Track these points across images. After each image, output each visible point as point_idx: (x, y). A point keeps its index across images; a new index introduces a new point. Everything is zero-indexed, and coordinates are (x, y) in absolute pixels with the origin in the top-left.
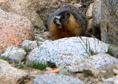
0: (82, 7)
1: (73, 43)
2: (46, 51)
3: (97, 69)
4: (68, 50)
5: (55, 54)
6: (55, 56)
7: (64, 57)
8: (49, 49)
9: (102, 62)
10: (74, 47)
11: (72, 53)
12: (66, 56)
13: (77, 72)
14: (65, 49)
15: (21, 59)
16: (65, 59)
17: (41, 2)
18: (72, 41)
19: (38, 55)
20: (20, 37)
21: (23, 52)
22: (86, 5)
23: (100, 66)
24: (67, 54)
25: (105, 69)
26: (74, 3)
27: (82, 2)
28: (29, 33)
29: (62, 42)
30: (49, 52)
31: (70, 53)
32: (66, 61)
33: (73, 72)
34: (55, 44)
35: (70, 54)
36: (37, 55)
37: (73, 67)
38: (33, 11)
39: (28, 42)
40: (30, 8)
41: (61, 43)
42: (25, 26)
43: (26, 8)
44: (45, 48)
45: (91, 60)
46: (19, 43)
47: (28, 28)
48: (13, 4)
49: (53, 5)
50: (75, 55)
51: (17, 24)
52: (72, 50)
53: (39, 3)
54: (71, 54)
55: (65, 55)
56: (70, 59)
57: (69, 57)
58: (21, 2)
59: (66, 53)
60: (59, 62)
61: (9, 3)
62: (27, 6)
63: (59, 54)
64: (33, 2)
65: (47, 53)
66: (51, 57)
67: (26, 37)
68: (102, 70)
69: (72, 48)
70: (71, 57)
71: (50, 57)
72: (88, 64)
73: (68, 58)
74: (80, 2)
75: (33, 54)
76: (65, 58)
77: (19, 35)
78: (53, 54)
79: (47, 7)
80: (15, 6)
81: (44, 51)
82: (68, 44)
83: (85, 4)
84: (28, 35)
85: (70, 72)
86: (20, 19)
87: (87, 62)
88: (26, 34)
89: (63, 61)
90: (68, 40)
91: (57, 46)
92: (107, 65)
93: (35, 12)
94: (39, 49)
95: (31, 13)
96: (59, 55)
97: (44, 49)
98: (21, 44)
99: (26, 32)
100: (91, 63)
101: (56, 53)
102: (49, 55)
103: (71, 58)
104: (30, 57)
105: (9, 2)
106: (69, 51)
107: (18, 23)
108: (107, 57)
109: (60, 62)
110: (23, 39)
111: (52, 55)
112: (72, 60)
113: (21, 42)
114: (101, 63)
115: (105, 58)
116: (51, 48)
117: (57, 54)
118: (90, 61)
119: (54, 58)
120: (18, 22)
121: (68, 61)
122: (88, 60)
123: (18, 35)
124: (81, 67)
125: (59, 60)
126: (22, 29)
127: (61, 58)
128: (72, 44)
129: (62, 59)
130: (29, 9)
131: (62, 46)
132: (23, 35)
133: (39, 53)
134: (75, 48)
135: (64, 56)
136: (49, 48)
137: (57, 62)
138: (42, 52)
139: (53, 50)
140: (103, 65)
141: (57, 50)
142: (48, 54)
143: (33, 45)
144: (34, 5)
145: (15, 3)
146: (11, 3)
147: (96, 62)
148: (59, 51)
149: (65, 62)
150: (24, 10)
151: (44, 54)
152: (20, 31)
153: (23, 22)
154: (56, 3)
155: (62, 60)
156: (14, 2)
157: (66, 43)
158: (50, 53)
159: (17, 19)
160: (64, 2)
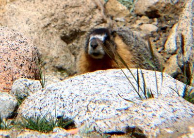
0: (157, 31)
1: (113, 79)
2: (57, 96)
3: (155, 126)
4: (101, 93)
5: (75, 102)
6: (74, 105)
7: (93, 107)
8: (63, 92)
9: (166, 111)
10: (114, 87)
11: (109, 99)
12: (97, 104)
13: (112, 133)
14: (95, 90)
15: (7, 115)
16: (94, 112)
17: (70, 17)
18: (111, 75)
19: (41, 104)
20: (8, 72)
21: (12, 100)
22: (166, 28)
23: (163, 120)
24: (98, 100)
25: (174, 127)
26: (142, 24)
27: (159, 22)
28: (30, 65)
29: (91, 77)
30: (62, 98)
31: (106, 98)
32: (96, 115)
33: (106, 133)
34: (76, 82)
35: (104, 102)
36: (38, 104)
37: (105, 122)
38: (55, 37)
39: (25, 82)
40: (48, 30)
41: (89, 80)
42: (20, 51)
43: (40, 30)
44: (54, 90)
45: (144, 108)
46: (7, 84)
47: (28, 56)
48: (13, 21)
49: (95, 24)
50: (115, 103)
51: (4, 47)
52: (110, 93)
53: (66, 19)
54: (107, 101)
55: (95, 102)
56: (104, 111)
57: (102, 106)
58: (30, 17)
59: (96, 99)
60: (83, 118)
61: (5, 20)
62: (42, 25)
63: (83, 100)
64: (53, 17)
65: (59, 99)
66: (67, 107)
67: (21, 73)
68: (167, 128)
69: (110, 89)
70: (106, 106)
71: (64, 107)
72: (136, 116)
73: (100, 110)
74: (154, 21)
75: (31, 103)
76: (94, 109)
77: (6, 69)
78: (71, 101)
79: (83, 29)
80: (17, 26)
81: (53, 96)
82: (103, 82)
83: (164, 25)
84: (28, 69)
85: (98, 132)
86: (10, 36)
87: (135, 113)
88: (23, 67)
89: (90, 116)
90: (103, 74)
91: (80, 85)
92: (177, 118)
93: (58, 38)
94: (44, 92)
95: (49, 41)
96: (82, 102)
97: (52, 91)
98: (10, 87)
99: (21, 63)
100: (143, 115)
101: (77, 99)
102: (62, 103)
103: (108, 109)
104: (23, 109)
105: (4, 18)
106: (103, 94)
107: (6, 43)
108: (178, 103)
109: (85, 119)
110: (16, 76)
111: (68, 103)
112: (108, 112)
113: (10, 82)
114: (165, 113)
115: (174, 104)
116: (66, 90)
117: (78, 101)
118: (142, 109)
119: (73, 110)
120: (7, 41)
121: (101, 114)
122: (138, 109)
123: (5, 67)
124: (123, 122)
125: (82, 113)
126: (13, 55)
127: (86, 109)
128: (112, 82)
129: (88, 110)
130: (46, 31)
131: (91, 85)
132: (15, 69)
133: (42, 101)
134: (117, 89)
135: (92, 105)
136: (62, 90)
137: (77, 118)
138: (48, 99)
139: (72, 94)
140: (169, 118)
141: (78, 94)
142: (60, 102)
143: (34, 87)
144: (55, 24)
145: (17, 19)
146: (10, 19)
147: (153, 112)
148: (83, 95)
149: (95, 118)
150: (36, 33)
151: (52, 102)
152: (9, 61)
153: (17, 43)
154: (103, 20)
155: (87, 113)
156: (14, 18)
157: (98, 79)
158: (65, 99)
159: (5, 36)
160: (121, 22)
